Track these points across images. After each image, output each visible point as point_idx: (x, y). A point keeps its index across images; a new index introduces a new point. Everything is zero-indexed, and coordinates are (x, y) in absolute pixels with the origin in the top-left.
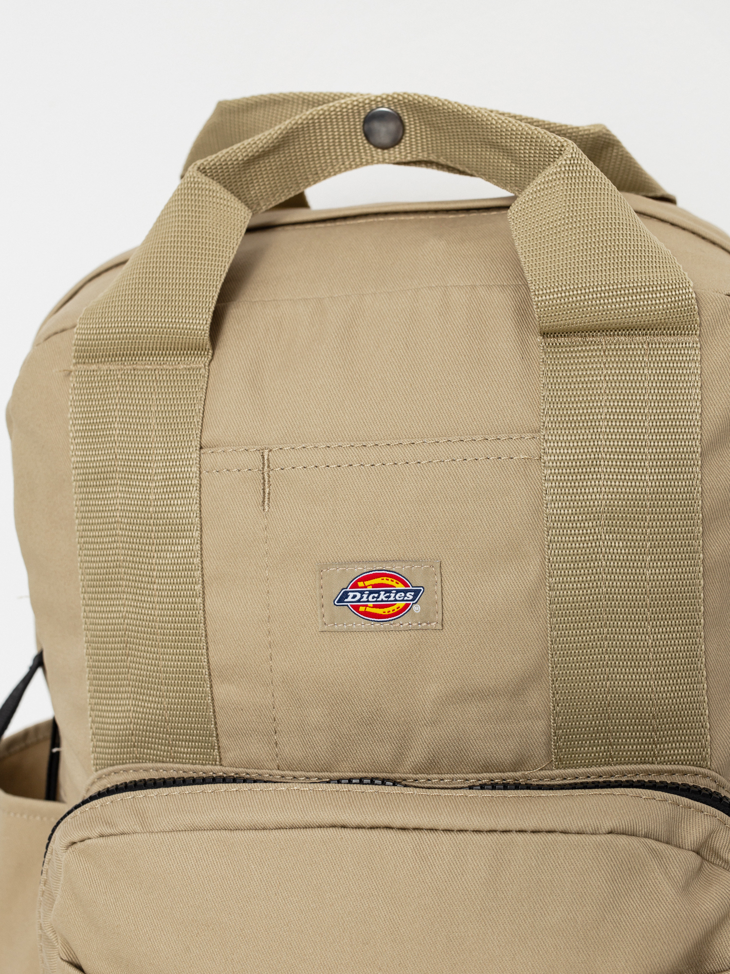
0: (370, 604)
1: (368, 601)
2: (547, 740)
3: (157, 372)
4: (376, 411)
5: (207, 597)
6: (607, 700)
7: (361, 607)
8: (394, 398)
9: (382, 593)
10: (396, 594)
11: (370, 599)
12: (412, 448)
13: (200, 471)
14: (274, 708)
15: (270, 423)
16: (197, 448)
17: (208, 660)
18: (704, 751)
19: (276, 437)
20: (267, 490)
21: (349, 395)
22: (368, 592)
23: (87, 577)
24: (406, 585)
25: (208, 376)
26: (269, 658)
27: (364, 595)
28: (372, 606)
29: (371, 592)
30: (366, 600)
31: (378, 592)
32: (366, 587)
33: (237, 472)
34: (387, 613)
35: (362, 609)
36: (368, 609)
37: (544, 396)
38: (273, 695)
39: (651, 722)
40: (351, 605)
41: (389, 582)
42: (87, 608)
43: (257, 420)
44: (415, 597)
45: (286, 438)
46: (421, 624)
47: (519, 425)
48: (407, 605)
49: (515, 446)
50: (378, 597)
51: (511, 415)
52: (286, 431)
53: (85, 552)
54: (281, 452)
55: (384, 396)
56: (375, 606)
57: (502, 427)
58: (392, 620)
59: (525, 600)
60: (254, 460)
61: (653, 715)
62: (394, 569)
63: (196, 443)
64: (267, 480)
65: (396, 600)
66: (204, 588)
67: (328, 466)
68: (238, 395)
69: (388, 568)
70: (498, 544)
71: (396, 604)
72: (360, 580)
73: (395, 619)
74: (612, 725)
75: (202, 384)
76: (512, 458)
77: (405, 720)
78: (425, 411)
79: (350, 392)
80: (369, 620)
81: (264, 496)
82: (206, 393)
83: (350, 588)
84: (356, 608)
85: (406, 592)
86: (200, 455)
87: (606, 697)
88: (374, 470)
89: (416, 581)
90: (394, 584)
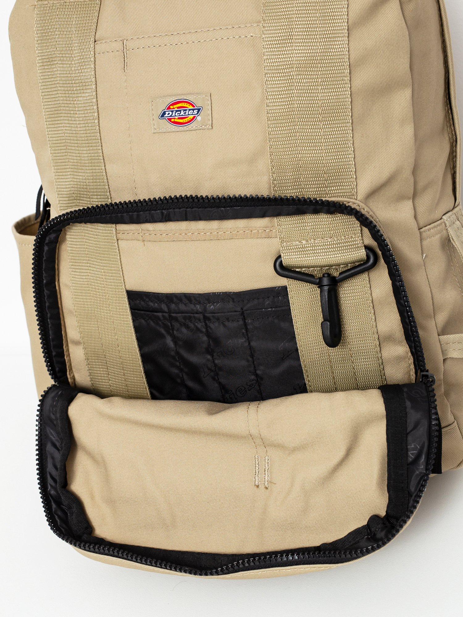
0: (177, 117)
1: (175, 116)
2: (269, 187)
3: (76, 3)
4: (178, 16)
5: (100, 119)
6: (299, 164)
7: (172, 119)
8: (187, 8)
9: (182, 111)
10: (189, 111)
11: (176, 114)
12: (195, 34)
13: (95, 54)
14: (134, 175)
15: (127, 26)
16: (93, 42)
17: (102, 152)
18: (353, 190)
19: (130, 33)
20: (126, 61)
21: (165, 9)
22: (175, 111)
23: (47, 113)
24: (194, 106)
25: (100, 4)
26: (130, 149)
27: (173, 113)
28: (177, 118)
29: (177, 111)
30: (174, 115)
31: (180, 111)
32: (174, 108)
33: (111, 53)
34: (185, 122)
35: (173, 120)
36: (176, 120)
37: (263, 3)
38: (133, 168)
39: (324, 175)
40: (167, 119)
41: (185, 105)
42: (49, 130)
43: (121, 25)
44: (198, 112)
45: (135, 33)
46: (201, 126)
47: (251, 19)
48: (194, 117)
49: (248, 30)
50: (180, 114)
51: (246, 14)
52: (135, 30)
53: (45, 100)
54: (132, 41)
55: (183, 8)
56: (179, 118)
57: (242, 21)
58: (187, 125)
59: (254, 112)
60: (119, 46)
61: (325, 172)
62: (187, 99)
63: (93, 39)
64: (125, 56)
65: (189, 115)
66: (99, 114)
67: (154, 46)
68: (112, 12)
69: (185, 98)
70: (239, 83)
71: (189, 117)
72: (171, 105)
73: (189, 125)
74: (303, 178)
75: (97, 8)
76: (246, 37)
77: (196, 178)
78: (203, 14)
79: (166, 7)
80: (176, 126)
81: (125, 64)
82: (99, 13)
83: (167, 110)
84: (170, 120)
85: (193, 110)
86: (95, 45)
87: (299, 162)
88: (177, 47)
89: (198, 104)
90: (187, 106)
